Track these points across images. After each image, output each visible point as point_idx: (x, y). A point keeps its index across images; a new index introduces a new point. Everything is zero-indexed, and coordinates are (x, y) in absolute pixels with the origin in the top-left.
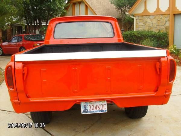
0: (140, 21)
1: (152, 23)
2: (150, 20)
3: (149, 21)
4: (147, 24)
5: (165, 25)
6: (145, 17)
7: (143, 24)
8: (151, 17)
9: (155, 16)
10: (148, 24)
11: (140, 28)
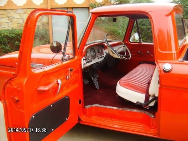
0: (3, 17)
1: (23, 19)
2: (19, 15)
3: (17, 16)
4: (14, 20)
5: (41, 21)
6: (10, 11)
7: (8, 20)
8: (19, 11)
9: (25, 10)
10: (17, 20)
11: (4, 26)
